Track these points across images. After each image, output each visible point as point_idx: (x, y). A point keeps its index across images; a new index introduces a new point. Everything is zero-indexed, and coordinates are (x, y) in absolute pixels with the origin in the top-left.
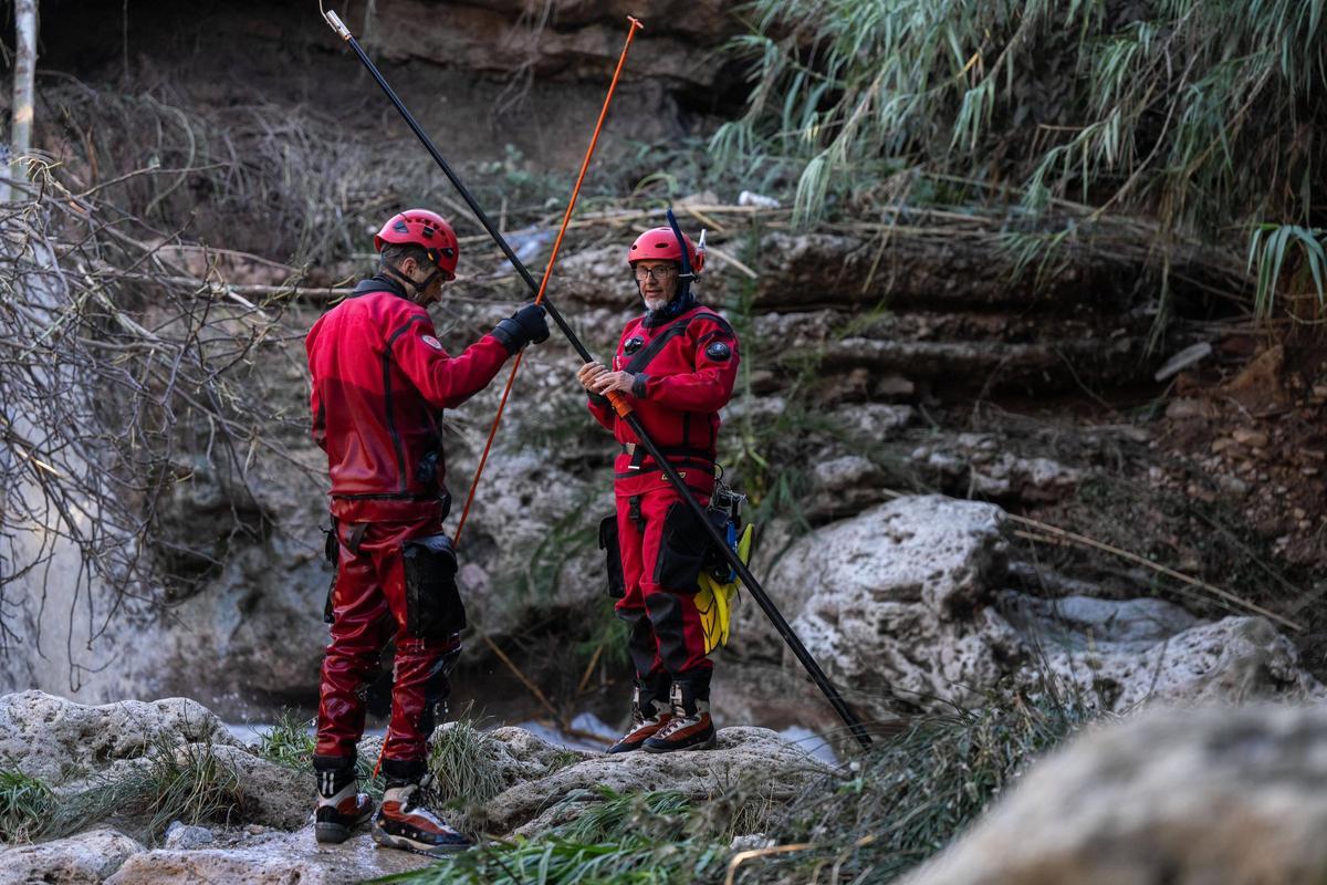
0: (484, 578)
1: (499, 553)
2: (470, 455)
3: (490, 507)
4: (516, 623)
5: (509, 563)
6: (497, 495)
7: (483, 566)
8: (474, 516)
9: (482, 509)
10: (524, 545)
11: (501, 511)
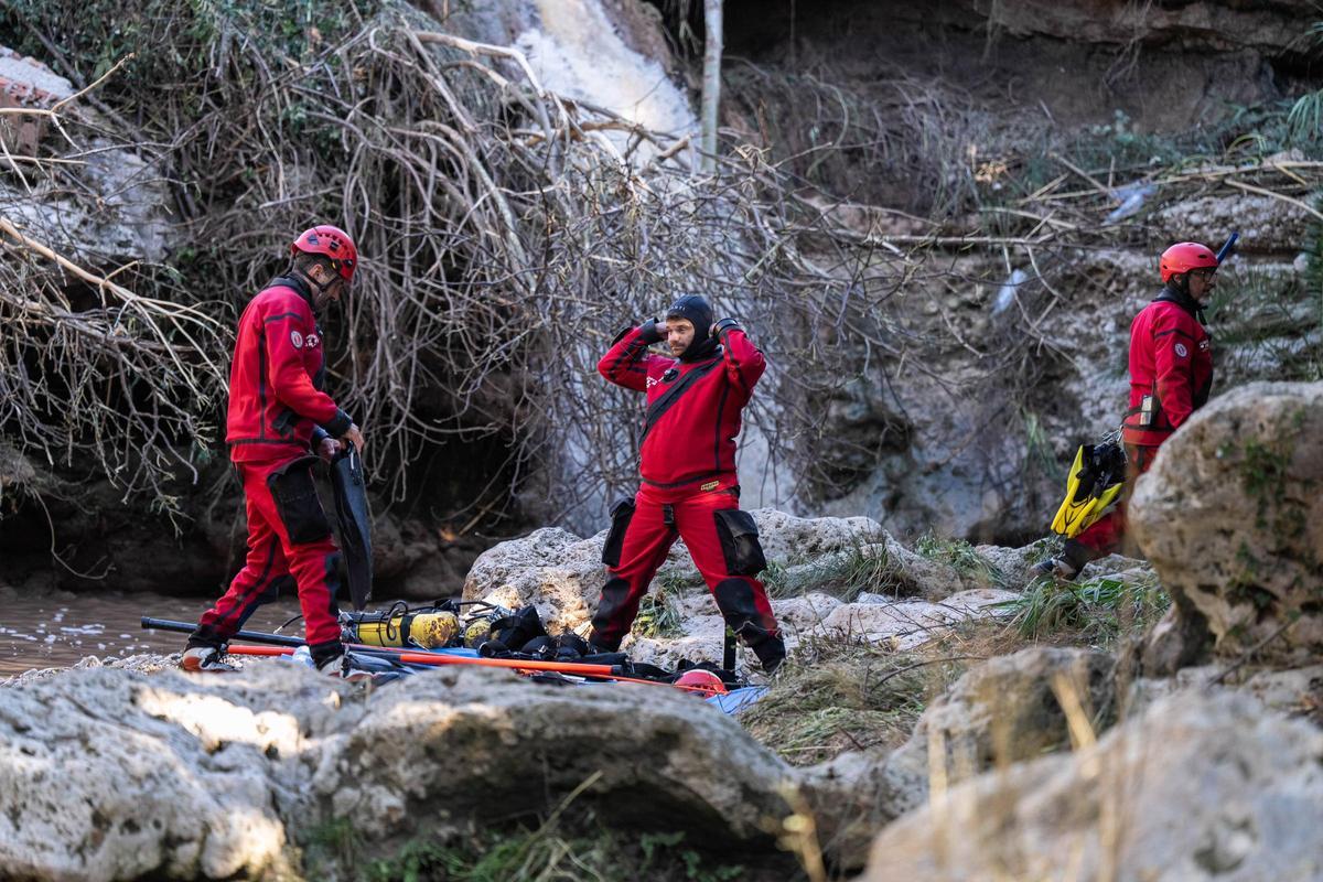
2: (1079, 379)
3: (1096, 423)
6: (1102, 413)
9: (1089, 424)
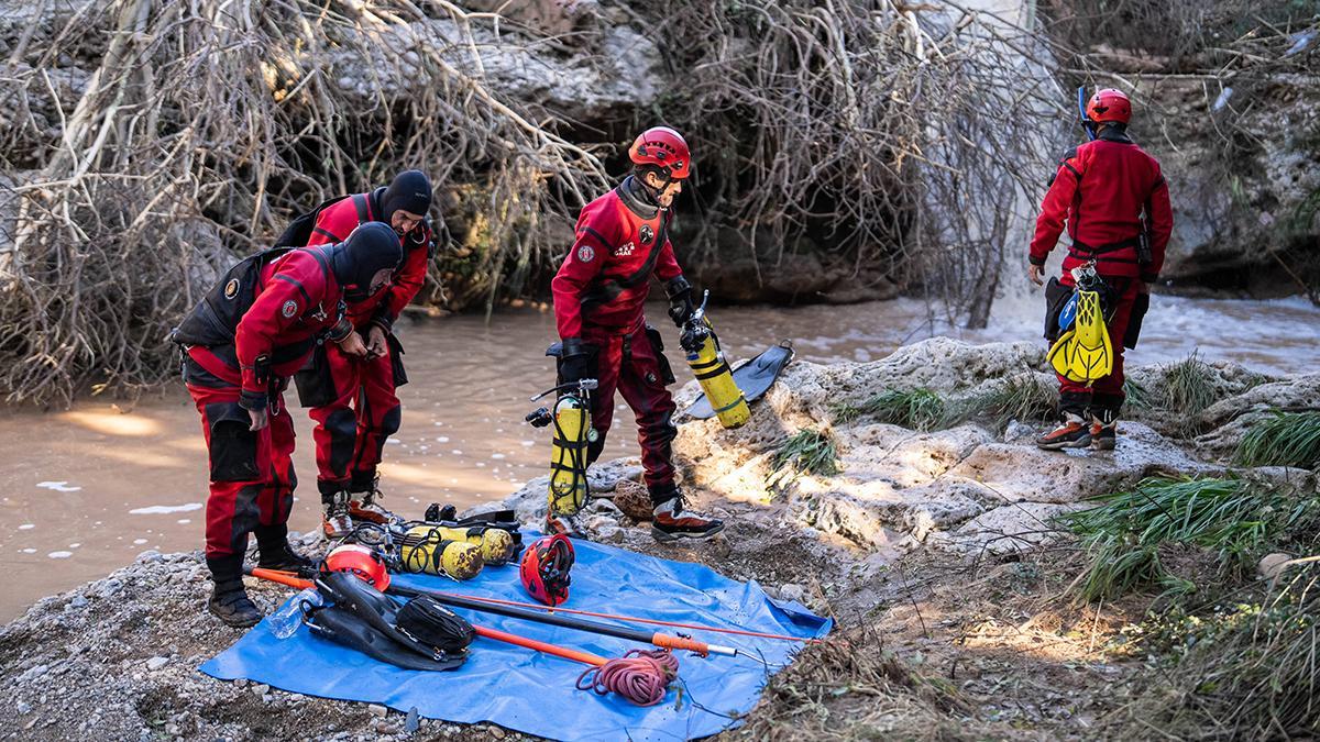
0: (1271, 219)
1: (1280, 207)
2: (1265, 154)
3: (1275, 182)
4: (1288, 244)
5: (1285, 212)
6: (1279, 176)
7: (1271, 213)
8: (1268, 187)
9: (1271, 183)
10: (1294, 203)
11: (1281, 184)
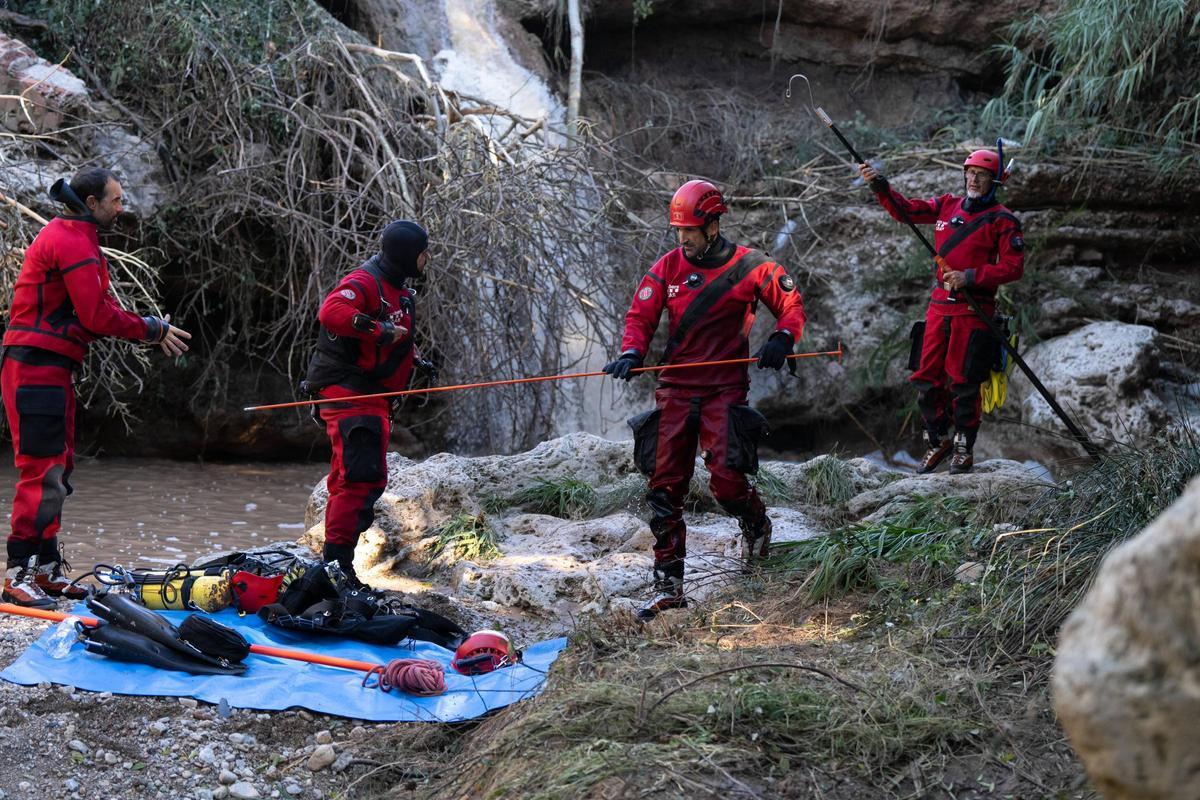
0: (841, 370)
1: (850, 356)
2: (833, 296)
3: (845, 328)
4: (860, 397)
5: (856, 361)
6: (849, 321)
7: (841, 364)
8: (837, 333)
9: (840, 329)
10: (865, 351)
11: (852, 330)
